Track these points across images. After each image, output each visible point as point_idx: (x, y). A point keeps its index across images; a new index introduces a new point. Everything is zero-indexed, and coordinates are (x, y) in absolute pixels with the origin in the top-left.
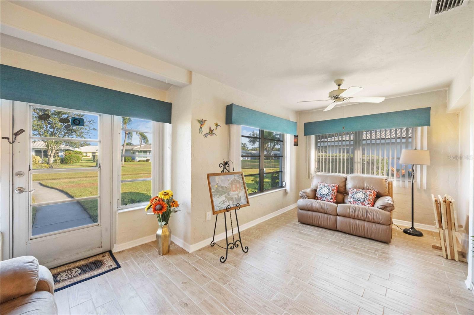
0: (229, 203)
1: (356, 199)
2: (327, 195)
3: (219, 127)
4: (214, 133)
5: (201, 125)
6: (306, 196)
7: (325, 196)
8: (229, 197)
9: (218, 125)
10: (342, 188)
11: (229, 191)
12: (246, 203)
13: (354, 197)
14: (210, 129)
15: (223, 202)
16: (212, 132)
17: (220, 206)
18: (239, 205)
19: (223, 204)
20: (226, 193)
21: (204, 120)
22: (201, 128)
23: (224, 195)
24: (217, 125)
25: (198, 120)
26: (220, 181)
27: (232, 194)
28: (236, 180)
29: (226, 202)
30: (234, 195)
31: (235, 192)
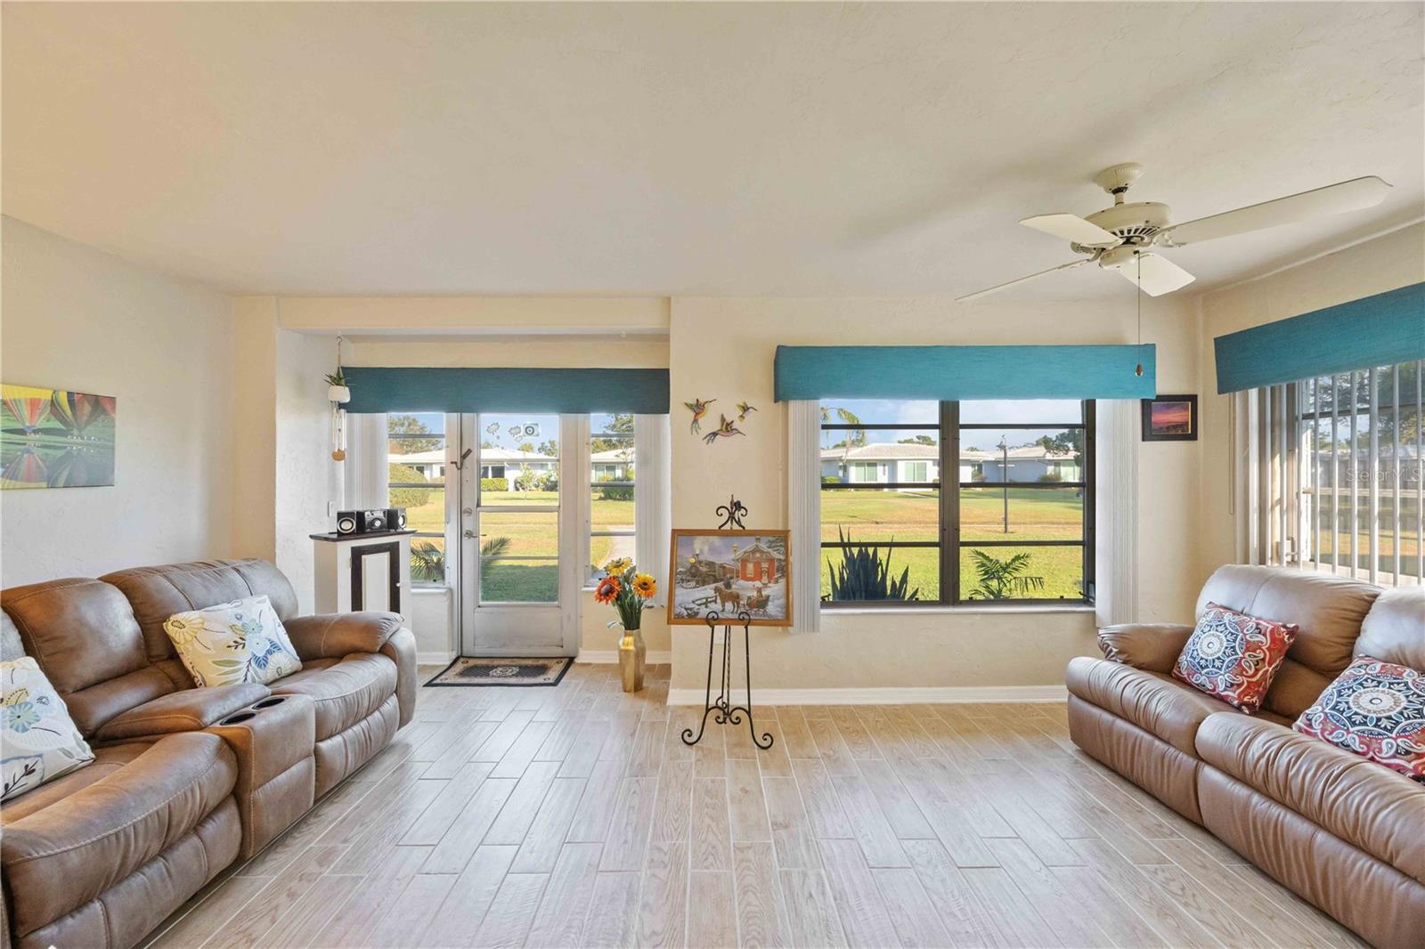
0: (723, 606)
1: (1342, 713)
2: (1217, 663)
3: (750, 415)
4: (735, 429)
5: (697, 414)
6: (1115, 650)
7: (1207, 667)
8: (729, 591)
9: (748, 409)
10: (1327, 650)
11: (732, 578)
12: (780, 616)
13: (1338, 702)
14: (723, 419)
15: (704, 600)
16: (727, 428)
17: (691, 609)
18: (747, 617)
19: (703, 606)
20: (722, 580)
22: (695, 421)
23: (714, 585)
24: (745, 409)
25: (686, 404)
26: (706, 548)
27: (740, 586)
28: (762, 552)
29: (715, 601)
30: (746, 589)
31: (750, 583)
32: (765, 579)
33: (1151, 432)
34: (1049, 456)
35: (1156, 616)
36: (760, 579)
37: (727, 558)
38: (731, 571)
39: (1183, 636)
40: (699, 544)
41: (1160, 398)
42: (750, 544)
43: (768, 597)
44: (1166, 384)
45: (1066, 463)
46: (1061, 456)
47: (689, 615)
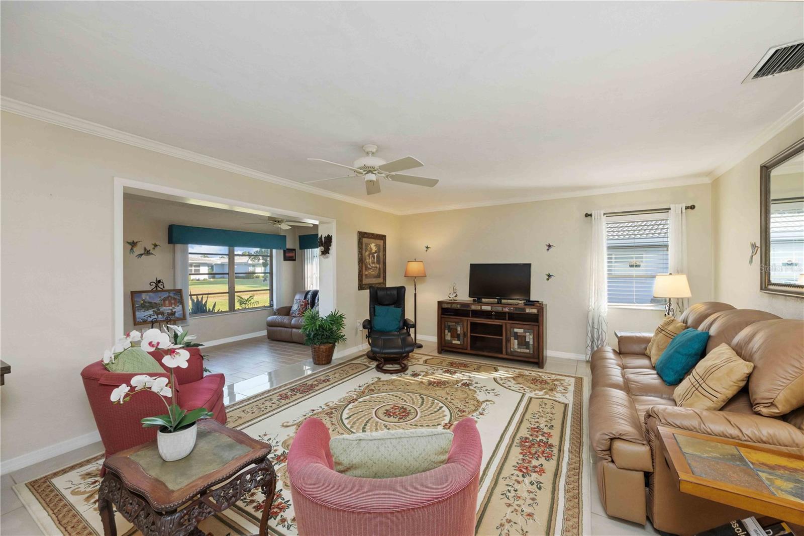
0: (157, 316)
2: (296, 310)
4: (151, 253)
5: (133, 246)
6: (277, 313)
7: (294, 311)
8: (159, 311)
9: (157, 245)
11: (160, 306)
12: (182, 317)
14: (145, 249)
15: (149, 315)
16: (147, 253)
17: (144, 319)
19: (149, 318)
20: (155, 308)
21: (135, 241)
22: (132, 249)
23: (152, 310)
24: (155, 246)
25: (128, 242)
26: (148, 298)
27: (162, 309)
28: (171, 297)
29: (154, 315)
30: (166, 309)
31: (168, 308)
32: (173, 306)
33: (286, 259)
34: (250, 262)
35: (285, 304)
36: (171, 306)
37: (157, 300)
38: (159, 304)
39: (291, 308)
40: (144, 296)
41: (287, 249)
42: (166, 295)
43: (175, 312)
44: (289, 245)
45: (258, 265)
46: (256, 262)
47: (143, 321)
